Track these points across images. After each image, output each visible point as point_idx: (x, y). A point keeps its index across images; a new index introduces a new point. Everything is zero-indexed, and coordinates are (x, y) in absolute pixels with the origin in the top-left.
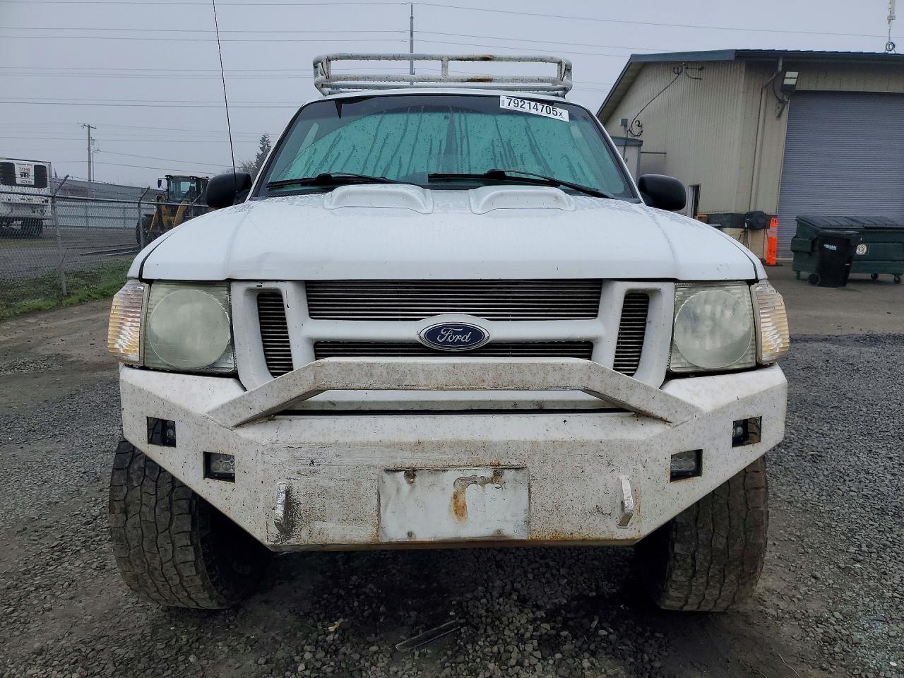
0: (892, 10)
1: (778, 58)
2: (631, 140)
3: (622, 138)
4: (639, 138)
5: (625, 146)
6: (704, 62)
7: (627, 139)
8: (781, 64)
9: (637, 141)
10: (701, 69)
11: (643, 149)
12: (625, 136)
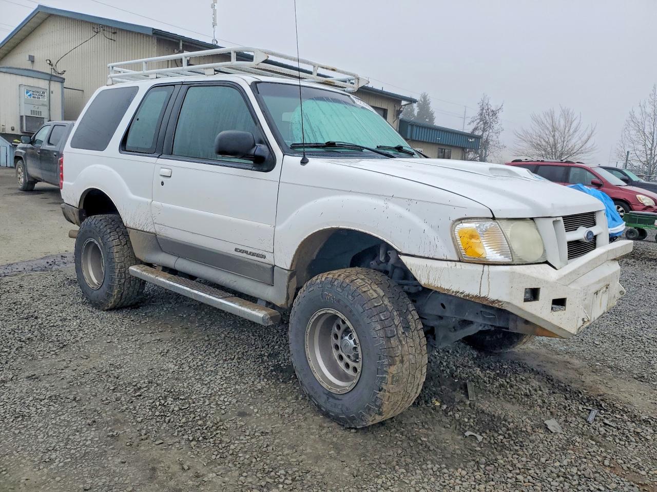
0: (214, 19)
1: (179, 40)
2: (55, 76)
3: (47, 74)
4: (63, 76)
5: (50, 80)
6: (117, 29)
7: (52, 75)
8: (181, 45)
9: (61, 78)
10: (115, 33)
11: (65, 85)
12: (49, 72)
